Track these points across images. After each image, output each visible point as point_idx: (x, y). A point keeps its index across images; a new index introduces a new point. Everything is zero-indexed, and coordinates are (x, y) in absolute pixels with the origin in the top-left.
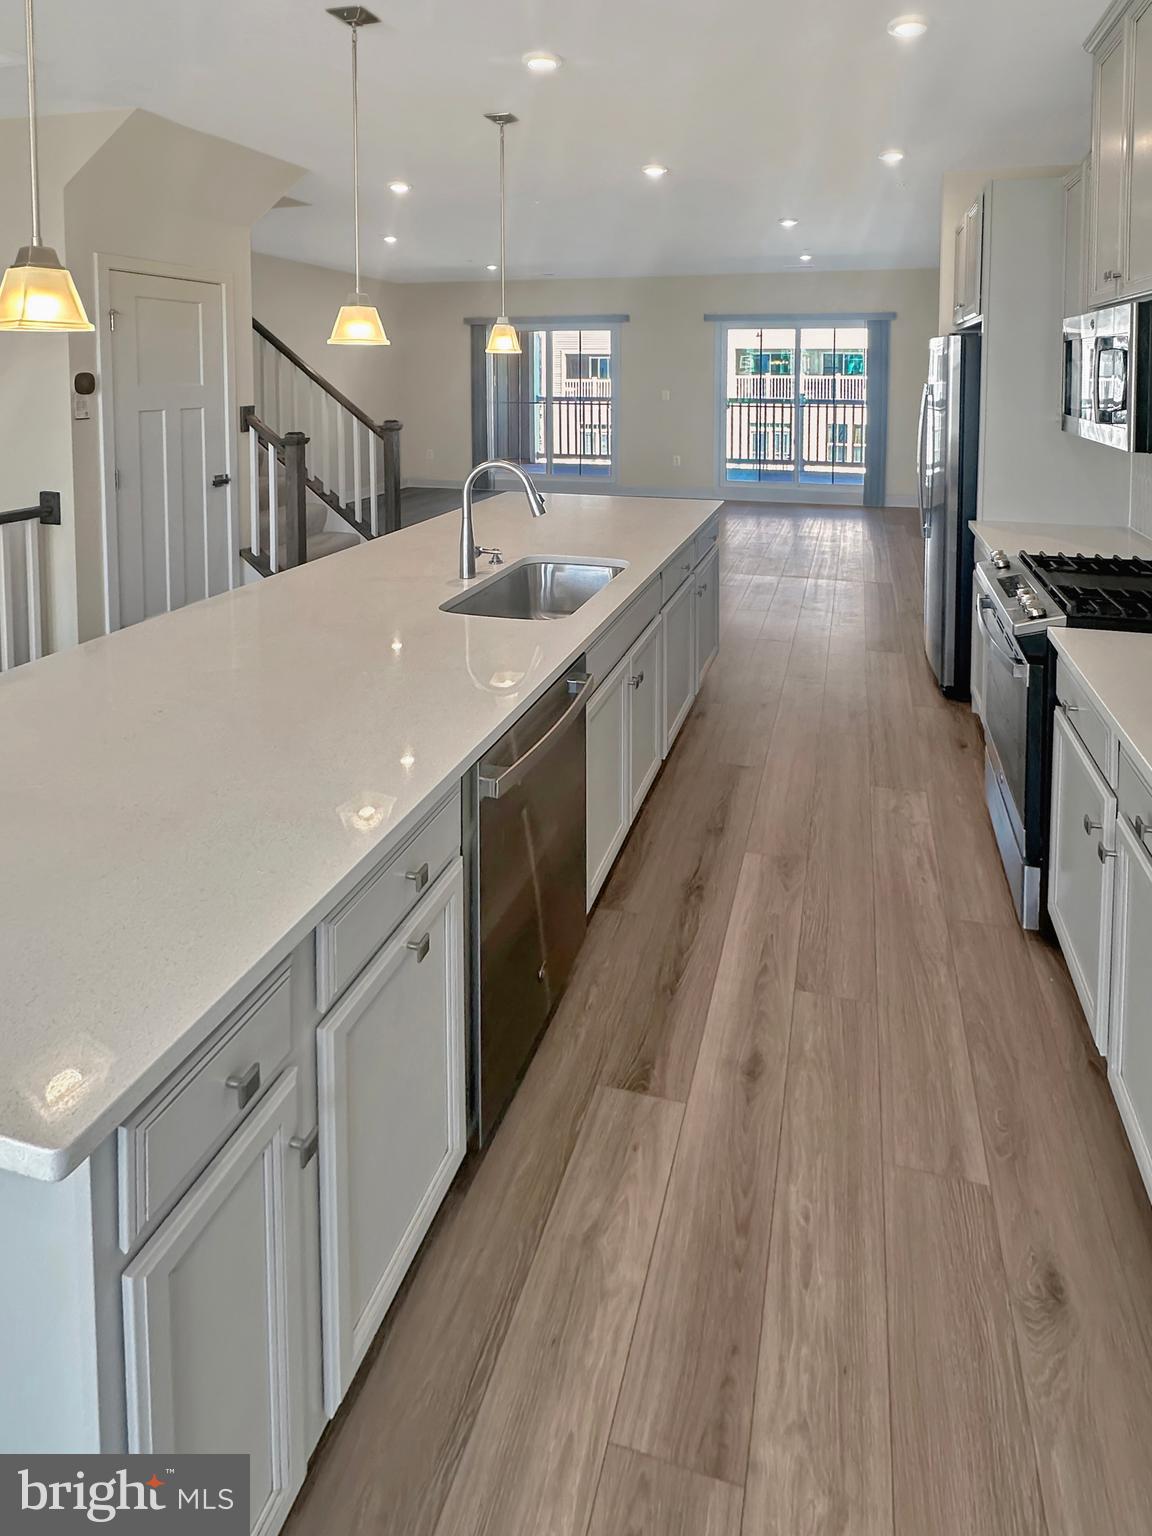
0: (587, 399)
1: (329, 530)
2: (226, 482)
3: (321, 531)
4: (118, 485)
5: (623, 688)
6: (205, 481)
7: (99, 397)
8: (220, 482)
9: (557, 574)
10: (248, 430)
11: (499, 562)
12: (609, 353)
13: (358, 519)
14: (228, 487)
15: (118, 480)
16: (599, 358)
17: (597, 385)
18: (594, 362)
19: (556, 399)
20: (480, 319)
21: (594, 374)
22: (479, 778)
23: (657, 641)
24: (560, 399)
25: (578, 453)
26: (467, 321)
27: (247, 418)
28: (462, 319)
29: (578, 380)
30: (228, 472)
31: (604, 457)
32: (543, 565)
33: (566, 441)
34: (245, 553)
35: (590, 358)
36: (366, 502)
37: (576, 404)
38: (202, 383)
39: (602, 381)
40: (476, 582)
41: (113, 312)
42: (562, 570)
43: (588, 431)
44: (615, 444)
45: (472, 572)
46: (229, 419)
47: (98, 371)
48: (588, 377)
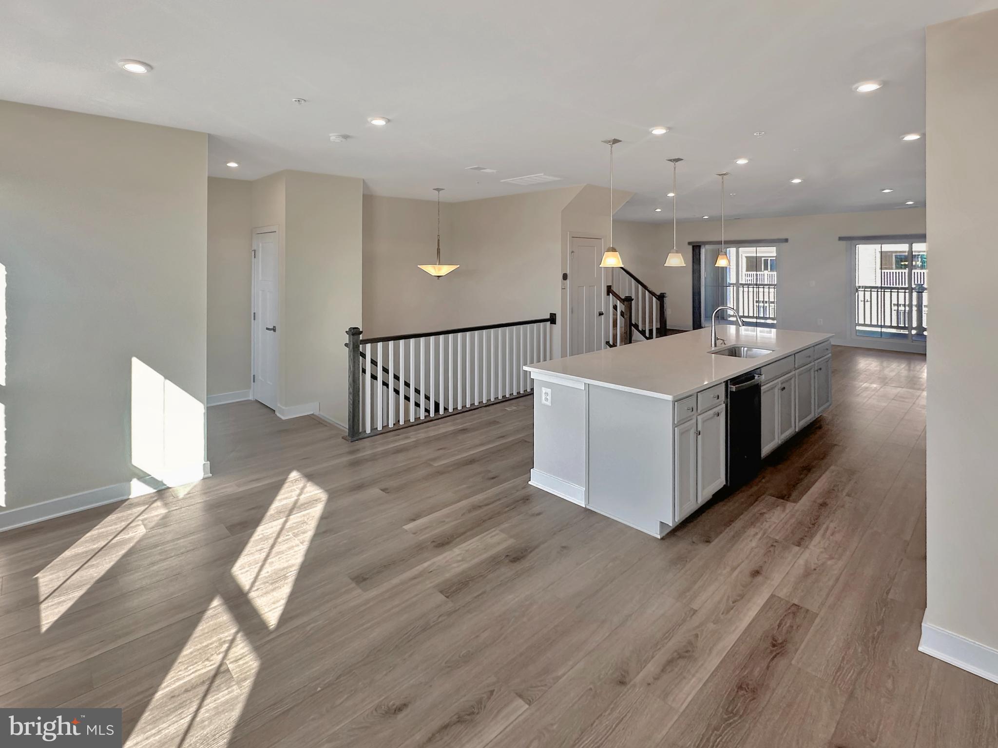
0: (762, 285)
2: (603, 314)
4: (572, 312)
5: (776, 390)
6: (596, 313)
7: (568, 281)
8: (601, 314)
9: (748, 352)
10: (609, 295)
11: (725, 344)
12: (775, 255)
14: (603, 316)
15: (572, 311)
16: (769, 259)
17: (767, 276)
18: (766, 261)
19: (741, 284)
20: (697, 242)
21: (766, 268)
22: (729, 386)
23: (793, 380)
24: (743, 285)
25: (755, 316)
26: (689, 243)
27: (609, 290)
28: (687, 243)
29: (755, 273)
30: (603, 311)
31: (773, 319)
32: (742, 348)
33: (747, 308)
34: (608, 343)
35: (763, 259)
37: (753, 287)
38: (595, 276)
39: (771, 273)
40: (717, 348)
41: (572, 252)
42: (750, 351)
43: (761, 304)
44: (778, 310)
45: (715, 345)
46: (604, 290)
47: (568, 273)
48: (761, 271)
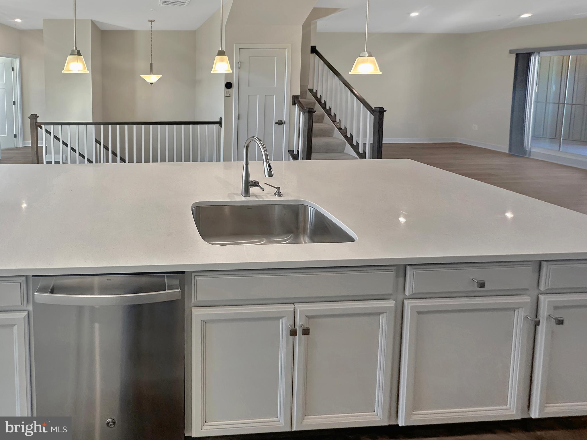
1: (346, 152)
2: (284, 123)
3: (343, 152)
6: (274, 122)
7: (233, 89)
8: (281, 123)
10: (295, 105)
13: (361, 151)
14: (285, 125)
15: (239, 117)
26: (512, 52)
27: (296, 100)
30: (285, 120)
34: (291, 152)
36: (365, 145)
38: (275, 86)
41: (240, 62)
46: (287, 100)
47: (233, 82)
